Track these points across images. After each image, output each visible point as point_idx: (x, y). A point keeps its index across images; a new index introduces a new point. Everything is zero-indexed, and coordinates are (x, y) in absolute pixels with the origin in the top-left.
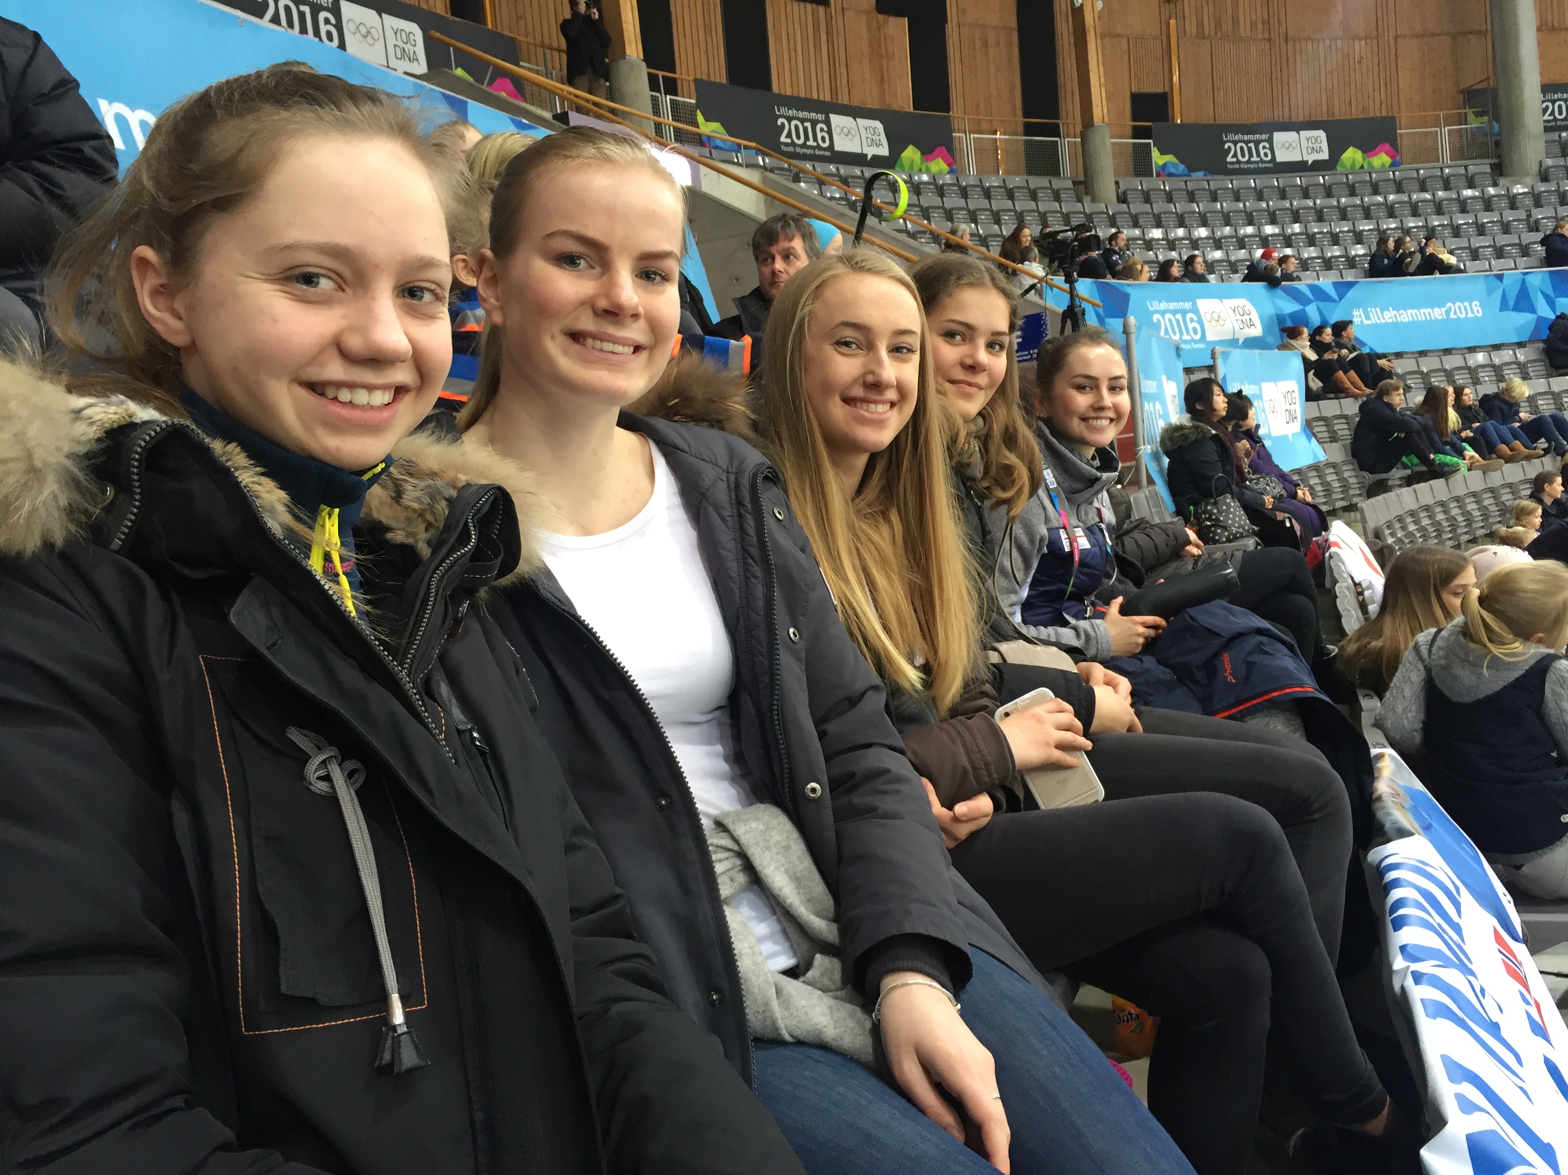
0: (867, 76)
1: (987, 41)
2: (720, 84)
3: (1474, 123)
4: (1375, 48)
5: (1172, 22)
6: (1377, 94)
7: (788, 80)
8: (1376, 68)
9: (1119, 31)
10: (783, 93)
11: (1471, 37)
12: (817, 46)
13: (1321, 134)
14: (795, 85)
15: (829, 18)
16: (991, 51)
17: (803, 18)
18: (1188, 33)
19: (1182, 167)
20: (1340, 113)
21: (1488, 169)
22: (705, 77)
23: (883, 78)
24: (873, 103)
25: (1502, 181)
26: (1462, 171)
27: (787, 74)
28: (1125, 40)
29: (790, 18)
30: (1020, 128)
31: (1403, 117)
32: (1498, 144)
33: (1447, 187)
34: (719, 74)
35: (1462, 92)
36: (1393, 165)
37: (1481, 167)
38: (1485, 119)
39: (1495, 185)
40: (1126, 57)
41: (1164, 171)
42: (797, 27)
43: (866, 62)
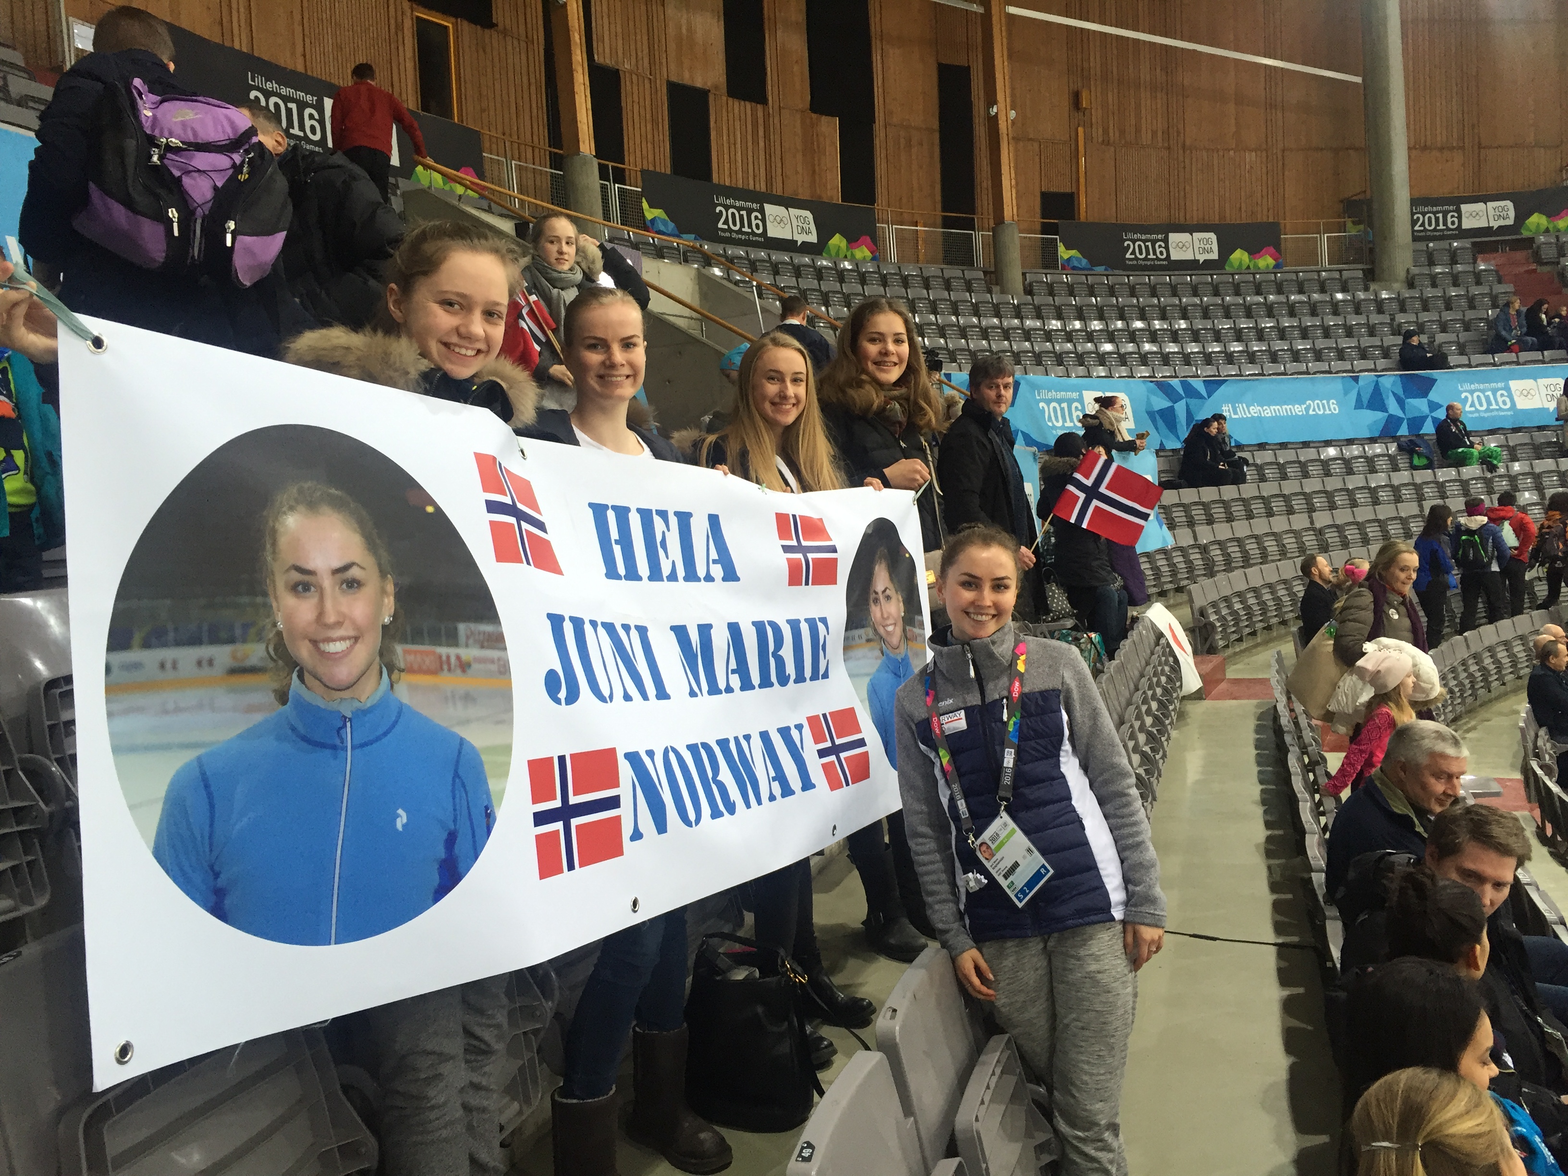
0: (800, 169)
1: (910, 141)
2: (665, 174)
3: (1353, 231)
4: (1264, 160)
5: (1080, 130)
6: (1265, 200)
7: (727, 173)
8: (1264, 177)
9: (1031, 136)
10: (722, 183)
11: (1351, 152)
12: (755, 142)
13: (1212, 236)
14: (734, 176)
15: (767, 116)
16: (914, 150)
17: (743, 117)
18: (1095, 140)
19: (1084, 262)
20: (1232, 217)
21: (1360, 274)
22: (651, 168)
23: (814, 171)
24: (804, 194)
25: (1373, 286)
26: (1336, 275)
27: (727, 166)
28: (1036, 145)
29: (731, 115)
30: (939, 221)
31: (1288, 223)
32: (1371, 250)
33: (1323, 290)
34: (665, 166)
35: (1342, 201)
36: (1276, 267)
37: (1355, 273)
38: (1362, 227)
39: (1366, 289)
40: (1037, 159)
41: (1067, 265)
42: (737, 123)
43: (799, 156)
